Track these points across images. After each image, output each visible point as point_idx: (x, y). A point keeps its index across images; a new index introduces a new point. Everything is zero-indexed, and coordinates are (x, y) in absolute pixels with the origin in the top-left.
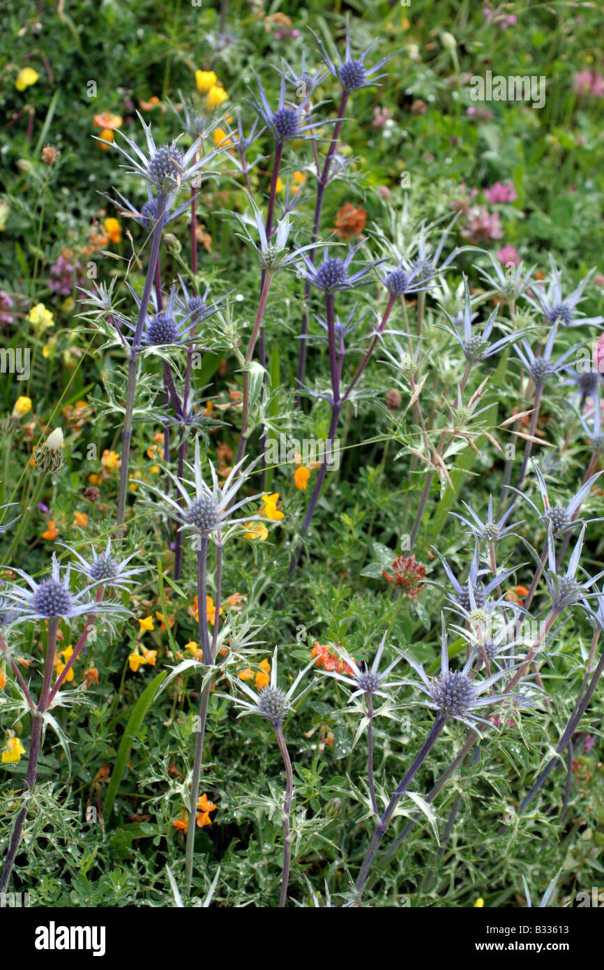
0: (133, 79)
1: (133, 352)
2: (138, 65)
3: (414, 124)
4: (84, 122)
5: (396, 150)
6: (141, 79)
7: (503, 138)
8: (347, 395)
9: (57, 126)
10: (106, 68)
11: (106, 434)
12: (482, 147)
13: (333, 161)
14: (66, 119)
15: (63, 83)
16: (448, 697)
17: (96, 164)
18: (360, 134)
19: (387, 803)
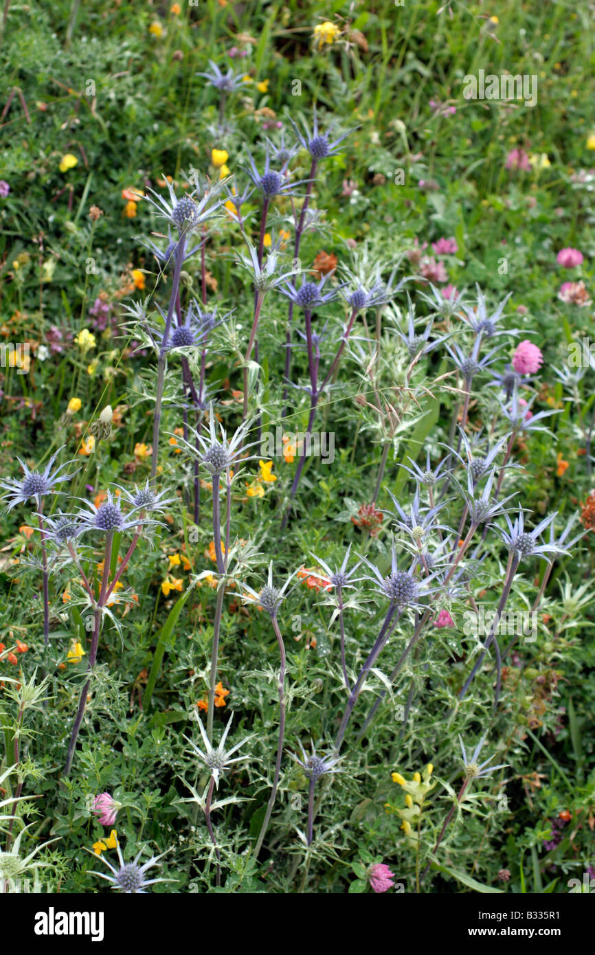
0: (151, 164)
1: (162, 352)
2: (154, 152)
3: (376, 194)
4: (112, 196)
5: (362, 216)
6: (156, 163)
7: (447, 205)
8: (322, 388)
9: (91, 200)
10: (129, 155)
11: (137, 430)
12: (430, 211)
13: (307, 215)
14: (98, 195)
15: (95, 167)
16: (397, 589)
17: (123, 230)
18: (333, 202)
19: (355, 680)
